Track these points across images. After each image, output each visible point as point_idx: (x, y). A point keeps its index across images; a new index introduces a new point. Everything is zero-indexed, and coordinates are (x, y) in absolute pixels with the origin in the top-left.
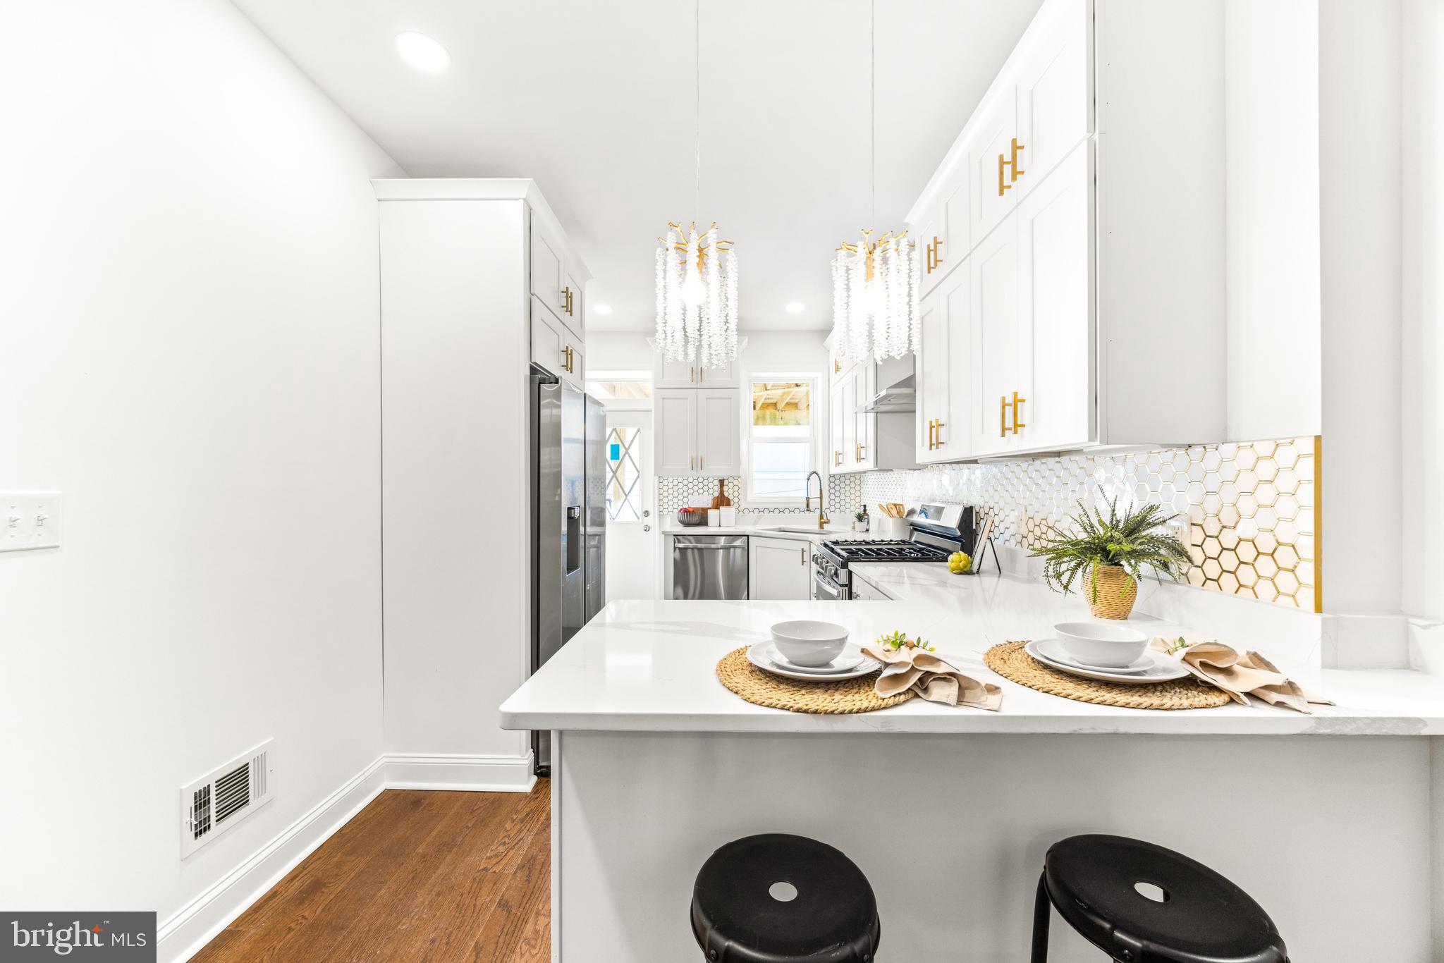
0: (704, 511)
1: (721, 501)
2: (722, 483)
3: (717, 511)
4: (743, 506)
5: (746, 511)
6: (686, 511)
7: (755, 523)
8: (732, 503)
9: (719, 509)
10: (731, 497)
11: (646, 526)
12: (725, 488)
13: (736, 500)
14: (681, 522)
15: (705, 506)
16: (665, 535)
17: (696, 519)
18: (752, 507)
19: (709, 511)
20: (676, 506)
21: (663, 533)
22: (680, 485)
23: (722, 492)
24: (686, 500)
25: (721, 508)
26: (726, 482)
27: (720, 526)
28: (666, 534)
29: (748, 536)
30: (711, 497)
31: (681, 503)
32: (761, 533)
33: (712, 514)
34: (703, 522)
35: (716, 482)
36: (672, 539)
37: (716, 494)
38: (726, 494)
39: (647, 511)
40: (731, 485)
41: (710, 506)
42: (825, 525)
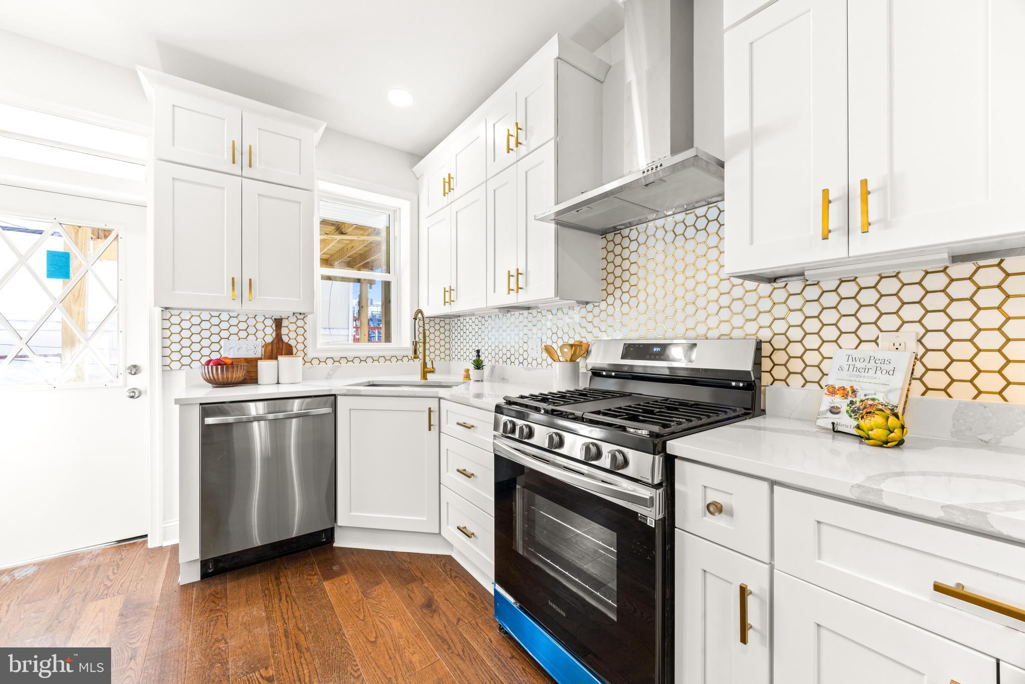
0: (252, 363)
1: (278, 348)
2: (278, 323)
3: (272, 363)
4: (311, 354)
5: (315, 362)
6: (219, 363)
7: (329, 377)
8: (295, 351)
9: (277, 359)
10: (292, 343)
11: (133, 390)
12: (284, 331)
13: (300, 347)
14: (209, 381)
15: (251, 355)
16: (181, 405)
17: (239, 374)
18: (322, 356)
19: (260, 363)
20: (196, 356)
21: (177, 401)
22: (205, 325)
23: (279, 336)
24: (215, 347)
25: (280, 358)
26: (285, 323)
27: (278, 383)
28: (183, 404)
29: (335, 395)
30: (260, 343)
31: (206, 352)
32: (360, 391)
33: (266, 368)
34: (251, 379)
35: (269, 322)
36: (196, 412)
37: (269, 339)
38: (285, 339)
39: (135, 366)
40: (293, 327)
41: (259, 355)
42: (429, 376)
